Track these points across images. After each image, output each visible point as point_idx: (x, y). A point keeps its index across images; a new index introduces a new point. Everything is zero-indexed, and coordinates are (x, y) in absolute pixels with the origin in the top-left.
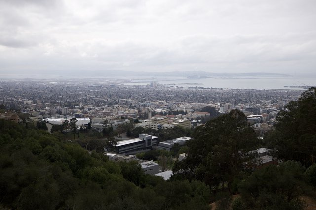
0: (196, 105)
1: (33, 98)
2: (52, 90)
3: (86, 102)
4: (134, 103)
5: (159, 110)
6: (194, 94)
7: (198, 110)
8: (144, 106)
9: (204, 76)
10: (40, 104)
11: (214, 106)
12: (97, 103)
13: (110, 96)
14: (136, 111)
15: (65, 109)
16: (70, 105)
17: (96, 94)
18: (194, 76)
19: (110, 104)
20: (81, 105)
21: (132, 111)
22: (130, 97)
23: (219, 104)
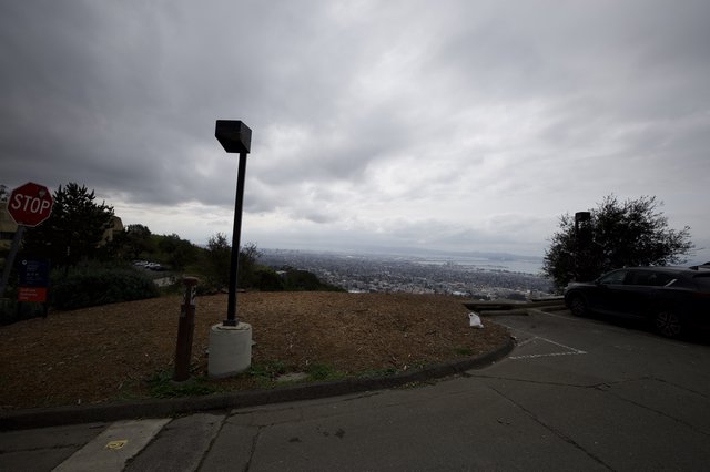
0: (500, 290)
1: (331, 270)
2: (348, 263)
3: (380, 278)
4: (430, 283)
5: (458, 293)
6: (497, 278)
7: (502, 297)
8: (441, 286)
9: (510, 259)
10: (338, 276)
11: (522, 293)
12: (391, 280)
13: (404, 274)
14: (433, 291)
15: (360, 283)
16: (364, 279)
17: (391, 270)
18: (496, 258)
19: (404, 282)
20: (376, 280)
21: (428, 291)
22: (424, 276)
23: (529, 291)
